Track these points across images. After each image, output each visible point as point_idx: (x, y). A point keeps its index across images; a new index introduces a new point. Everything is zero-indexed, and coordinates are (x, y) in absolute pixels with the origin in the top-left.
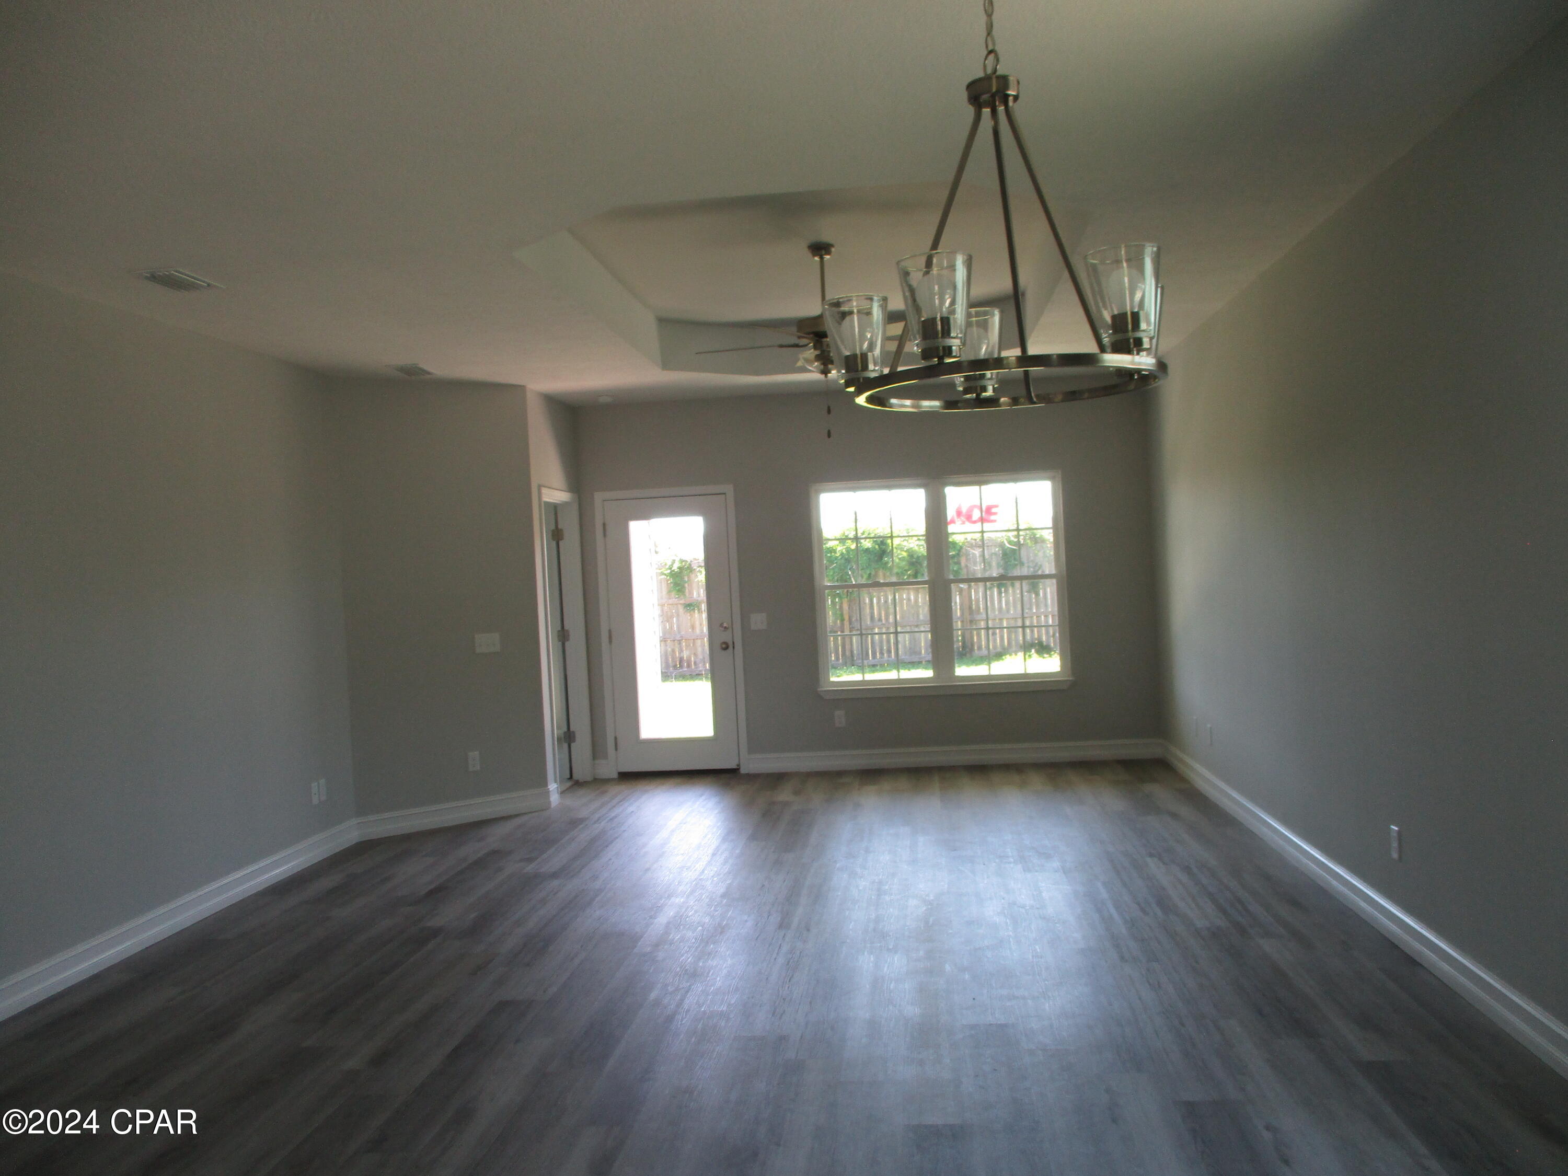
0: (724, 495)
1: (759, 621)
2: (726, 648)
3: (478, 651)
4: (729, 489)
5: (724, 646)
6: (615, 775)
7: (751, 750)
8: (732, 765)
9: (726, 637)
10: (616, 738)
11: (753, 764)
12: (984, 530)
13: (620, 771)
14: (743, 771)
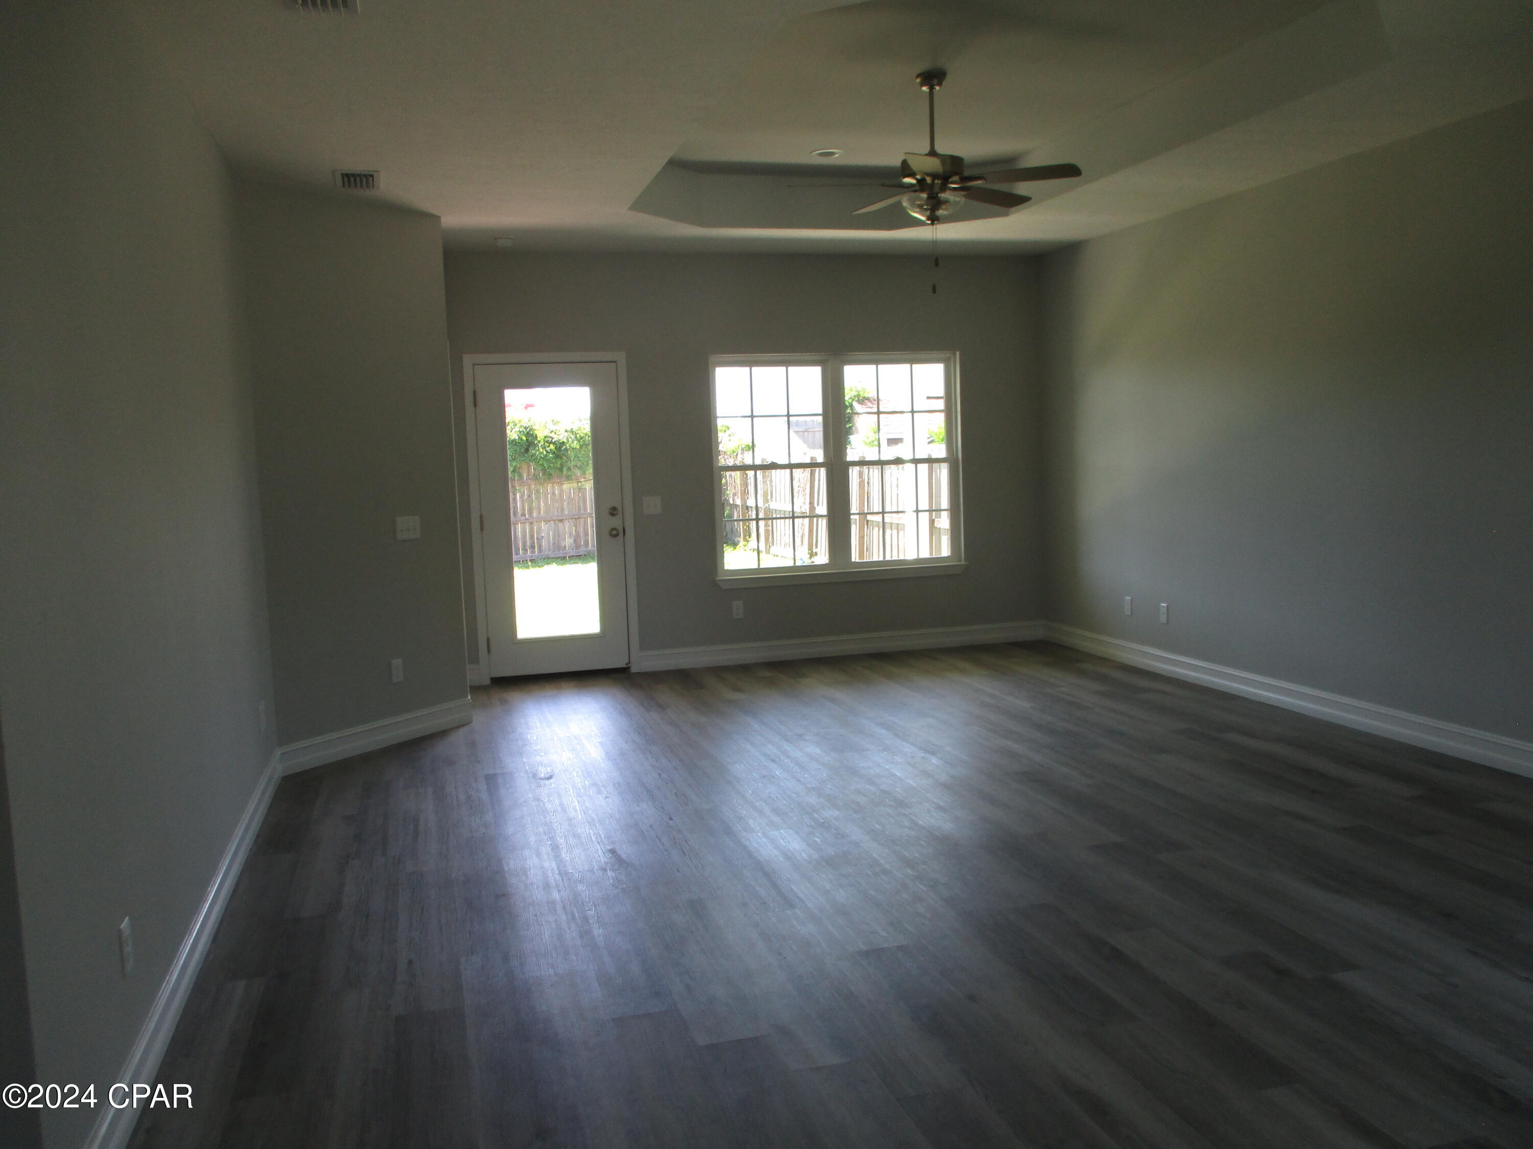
0: (615, 363)
1: (653, 505)
2: (616, 535)
3: (400, 536)
4: (621, 357)
5: (614, 532)
6: (487, 682)
7: (644, 646)
8: (621, 664)
9: (616, 522)
10: (488, 639)
11: (643, 662)
12: (881, 409)
13: (492, 677)
14: (634, 669)
